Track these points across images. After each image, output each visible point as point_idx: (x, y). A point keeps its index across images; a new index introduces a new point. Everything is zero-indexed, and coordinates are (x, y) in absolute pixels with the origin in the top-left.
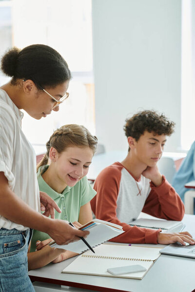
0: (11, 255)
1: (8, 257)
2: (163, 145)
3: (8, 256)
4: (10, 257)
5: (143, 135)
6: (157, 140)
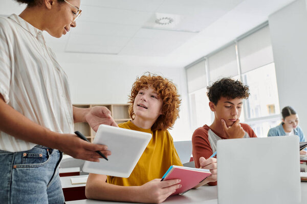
0: (29, 167)
1: (25, 168)
2: (238, 107)
3: (27, 167)
4: (28, 168)
5: (220, 99)
6: (232, 104)
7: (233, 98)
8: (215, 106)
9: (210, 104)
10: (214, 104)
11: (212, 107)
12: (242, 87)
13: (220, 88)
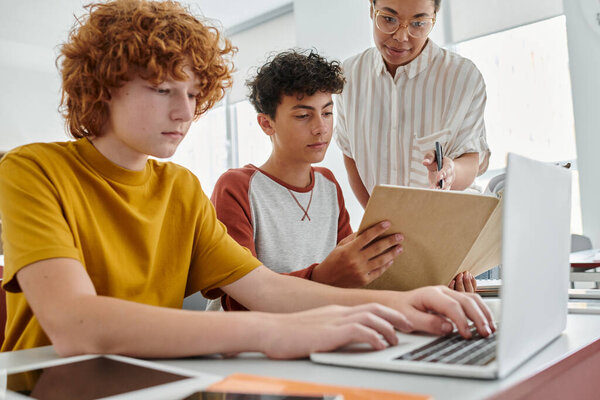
5: (280, 103)
6: (309, 108)
7: (311, 93)
8: (271, 123)
9: (259, 118)
10: (268, 118)
11: (265, 125)
12: (326, 64)
13: (277, 74)
